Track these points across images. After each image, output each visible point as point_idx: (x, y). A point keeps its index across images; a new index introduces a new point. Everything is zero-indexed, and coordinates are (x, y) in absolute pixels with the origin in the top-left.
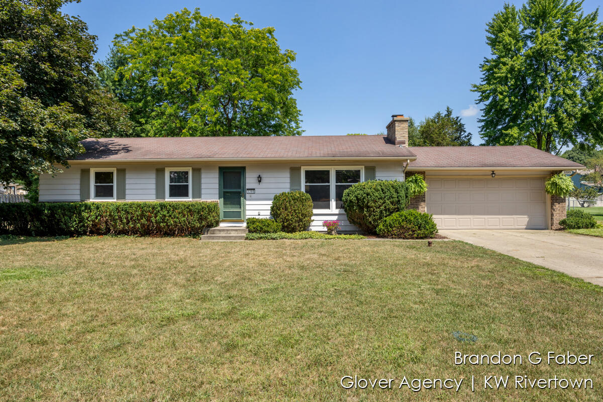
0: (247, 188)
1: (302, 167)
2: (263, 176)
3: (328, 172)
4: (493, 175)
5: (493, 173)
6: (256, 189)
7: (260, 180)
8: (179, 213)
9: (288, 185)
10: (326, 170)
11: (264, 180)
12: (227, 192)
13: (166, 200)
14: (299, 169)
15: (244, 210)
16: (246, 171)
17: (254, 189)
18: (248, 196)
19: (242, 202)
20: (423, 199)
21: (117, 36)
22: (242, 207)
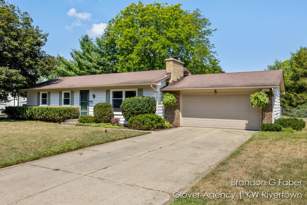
0: (90, 100)
1: (111, 90)
2: (96, 94)
3: (122, 92)
4: (215, 93)
5: (216, 92)
6: (93, 101)
7: (94, 96)
8: (53, 112)
9: (105, 99)
10: (121, 91)
11: (96, 97)
12: (83, 103)
13: (62, 106)
14: (109, 91)
15: (89, 111)
16: (90, 92)
17: (92, 101)
18: (90, 104)
19: (88, 108)
20: (178, 107)
21: (110, 22)
22: (88, 110)
